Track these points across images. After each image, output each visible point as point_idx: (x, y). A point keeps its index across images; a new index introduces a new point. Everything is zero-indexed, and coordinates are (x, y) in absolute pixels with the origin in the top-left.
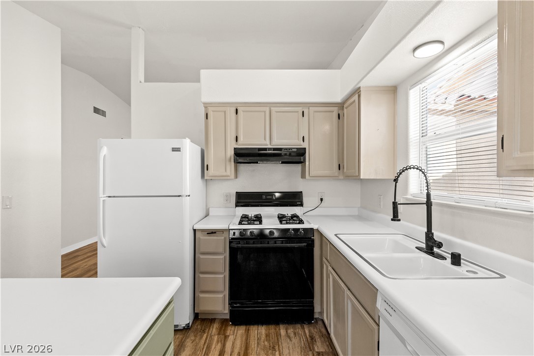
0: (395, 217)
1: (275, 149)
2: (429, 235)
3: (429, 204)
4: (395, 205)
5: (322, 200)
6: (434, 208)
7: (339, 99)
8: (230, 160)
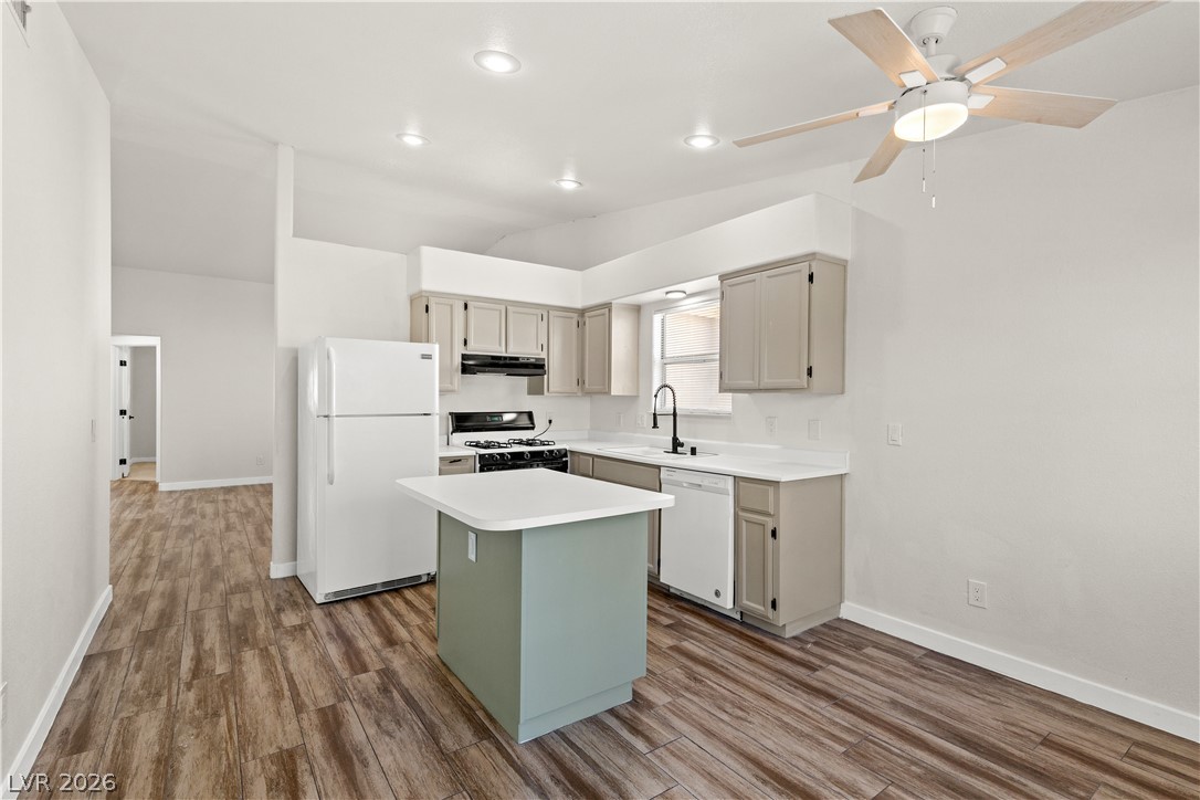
0: (655, 426)
1: (511, 358)
2: (675, 439)
3: (675, 415)
4: (655, 414)
5: (550, 422)
6: (678, 418)
7: (579, 305)
8: (457, 371)
